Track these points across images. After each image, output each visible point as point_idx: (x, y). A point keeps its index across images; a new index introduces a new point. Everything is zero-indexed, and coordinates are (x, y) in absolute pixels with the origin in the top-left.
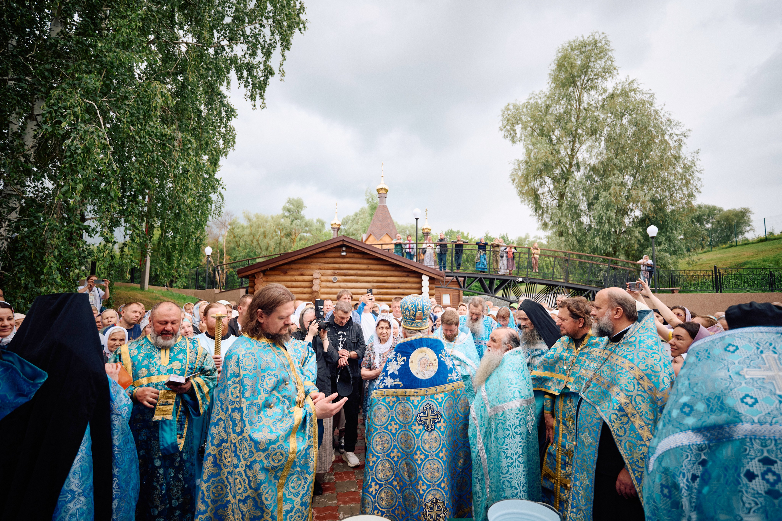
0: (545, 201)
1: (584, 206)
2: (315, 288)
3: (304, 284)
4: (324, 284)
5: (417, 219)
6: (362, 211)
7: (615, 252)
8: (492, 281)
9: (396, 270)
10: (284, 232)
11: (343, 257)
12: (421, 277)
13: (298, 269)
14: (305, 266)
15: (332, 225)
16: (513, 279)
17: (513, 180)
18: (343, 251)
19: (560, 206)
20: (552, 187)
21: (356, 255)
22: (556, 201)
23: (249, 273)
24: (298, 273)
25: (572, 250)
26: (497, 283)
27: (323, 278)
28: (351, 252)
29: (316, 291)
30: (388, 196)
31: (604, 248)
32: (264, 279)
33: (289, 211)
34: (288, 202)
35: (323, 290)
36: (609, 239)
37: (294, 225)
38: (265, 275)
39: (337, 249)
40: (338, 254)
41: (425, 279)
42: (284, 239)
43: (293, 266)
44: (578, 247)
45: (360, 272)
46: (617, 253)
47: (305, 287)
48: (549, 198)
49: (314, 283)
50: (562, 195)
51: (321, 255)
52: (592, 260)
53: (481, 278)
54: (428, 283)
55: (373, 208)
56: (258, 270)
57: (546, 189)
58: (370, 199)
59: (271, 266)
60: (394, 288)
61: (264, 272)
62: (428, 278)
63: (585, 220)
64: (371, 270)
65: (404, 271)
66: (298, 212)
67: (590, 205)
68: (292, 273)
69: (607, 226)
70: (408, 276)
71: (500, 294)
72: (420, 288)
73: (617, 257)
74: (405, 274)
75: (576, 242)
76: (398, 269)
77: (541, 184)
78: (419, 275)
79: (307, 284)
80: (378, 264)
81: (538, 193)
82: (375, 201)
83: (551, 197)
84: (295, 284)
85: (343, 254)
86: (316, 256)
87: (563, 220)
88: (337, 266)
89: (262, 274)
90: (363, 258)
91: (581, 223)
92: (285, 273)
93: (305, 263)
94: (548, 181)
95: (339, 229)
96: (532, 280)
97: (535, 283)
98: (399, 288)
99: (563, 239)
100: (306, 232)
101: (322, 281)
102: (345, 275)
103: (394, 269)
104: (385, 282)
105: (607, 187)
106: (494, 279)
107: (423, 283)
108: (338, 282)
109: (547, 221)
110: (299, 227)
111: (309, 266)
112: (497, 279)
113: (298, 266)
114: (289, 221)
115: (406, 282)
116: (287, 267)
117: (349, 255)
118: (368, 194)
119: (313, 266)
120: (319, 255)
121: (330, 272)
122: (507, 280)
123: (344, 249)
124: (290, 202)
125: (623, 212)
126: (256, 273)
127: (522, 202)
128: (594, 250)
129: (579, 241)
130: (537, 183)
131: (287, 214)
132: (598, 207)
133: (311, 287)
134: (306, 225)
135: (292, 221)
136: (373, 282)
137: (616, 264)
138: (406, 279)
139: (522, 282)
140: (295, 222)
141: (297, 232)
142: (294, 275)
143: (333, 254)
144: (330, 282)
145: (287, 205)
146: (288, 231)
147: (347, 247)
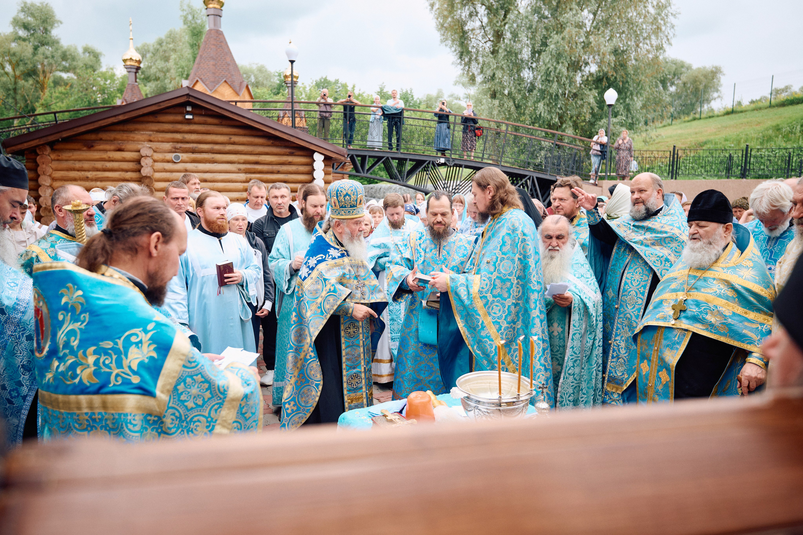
0: (474, 42)
1: (526, 54)
2: (145, 171)
3: (125, 165)
4: (159, 166)
5: (292, 62)
6: (172, 37)
7: (562, 123)
8: (402, 162)
9: (273, 145)
10: (21, 68)
11: (189, 122)
12: (312, 156)
13: (112, 141)
14: (125, 136)
15: (125, 61)
16: (431, 159)
17: (432, 5)
18: (188, 113)
19: (494, 52)
20: (485, 20)
21: (209, 120)
22: (489, 44)
23: (25, 146)
24: (112, 147)
25: (508, 119)
26: (408, 166)
27: (157, 156)
28: (201, 115)
29: (146, 177)
30: (224, 13)
31: (549, 117)
32: (53, 156)
33: (26, 27)
34: (23, 10)
35: (157, 175)
36: (556, 104)
37: (39, 57)
38: (53, 150)
39: (178, 110)
40: (179, 118)
41: (318, 158)
42: (21, 82)
43: (104, 136)
44: (515, 115)
45: (217, 147)
46: (564, 126)
47: (127, 171)
48: (480, 38)
49: (143, 163)
50: (499, 35)
51: (151, 118)
52: (532, 134)
53: (388, 158)
54: (322, 165)
55: (196, 33)
56: (42, 141)
57: (478, 24)
58: (190, 17)
59: (65, 135)
60: (272, 172)
61: (53, 146)
62: (322, 157)
63: (527, 74)
64: (234, 143)
65: (286, 147)
66: (46, 31)
67: (536, 53)
68: (102, 147)
69: (555, 85)
70: (291, 154)
71: (412, 182)
72: (311, 172)
73: (564, 131)
74: (288, 150)
75: (513, 109)
76: (277, 143)
77: (471, 15)
78: (309, 153)
79: (131, 165)
80: (245, 135)
81: (466, 28)
82: (199, 22)
83: (483, 37)
84: (109, 165)
85: (188, 117)
86: (141, 119)
87: (499, 74)
88: (179, 136)
89: (48, 149)
90: (220, 125)
91: (521, 80)
92: (90, 147)
93: (124, 131)
94: (482, 10)
95: (138, 68)
96: (457, 162)
97: (460, 166)
98: (278, 172)
99: (496, 102)
100: (66, 70)
101: (155, 161)
102: (193, 151)
103: (270, 142)
104: (257, 163)
105: (560, 28)
106: (406, 159)
107: (315, 165)
108: (182, 162)
109: (476, 73)
110: (51, 60)
111: (132, 135)
112: (411, 160)
113: (112, 135)
114: (28, 48)
115: (290, 164)
116: (93, 137)
117: (197, 119)
118: (185, 7)
119: (137, 136)
120: (146, 119)
121: (168, 146)
122: (424, 161)
123: (189, 109)
124: (26, 9)
125: (575, 66)
126: (37, 146)
127: (442, 41)
128: (536, 120)
129: (518, 107)
130: (464, 13)
131: (22, 33)
132: (545, 57)
133: (139, 171)
134: (64, 57)
135: (36, 48)
136: (239, 163)
137: (561, 140)
138: (290, 159)
139: (444, 164)
140: (41, 49)
141: (47, 69)
142: (106, 151)
143: (171, 118)
144: (168, 161)
145: (22, 16)
146: (30, 66)
147: (194, 106)
